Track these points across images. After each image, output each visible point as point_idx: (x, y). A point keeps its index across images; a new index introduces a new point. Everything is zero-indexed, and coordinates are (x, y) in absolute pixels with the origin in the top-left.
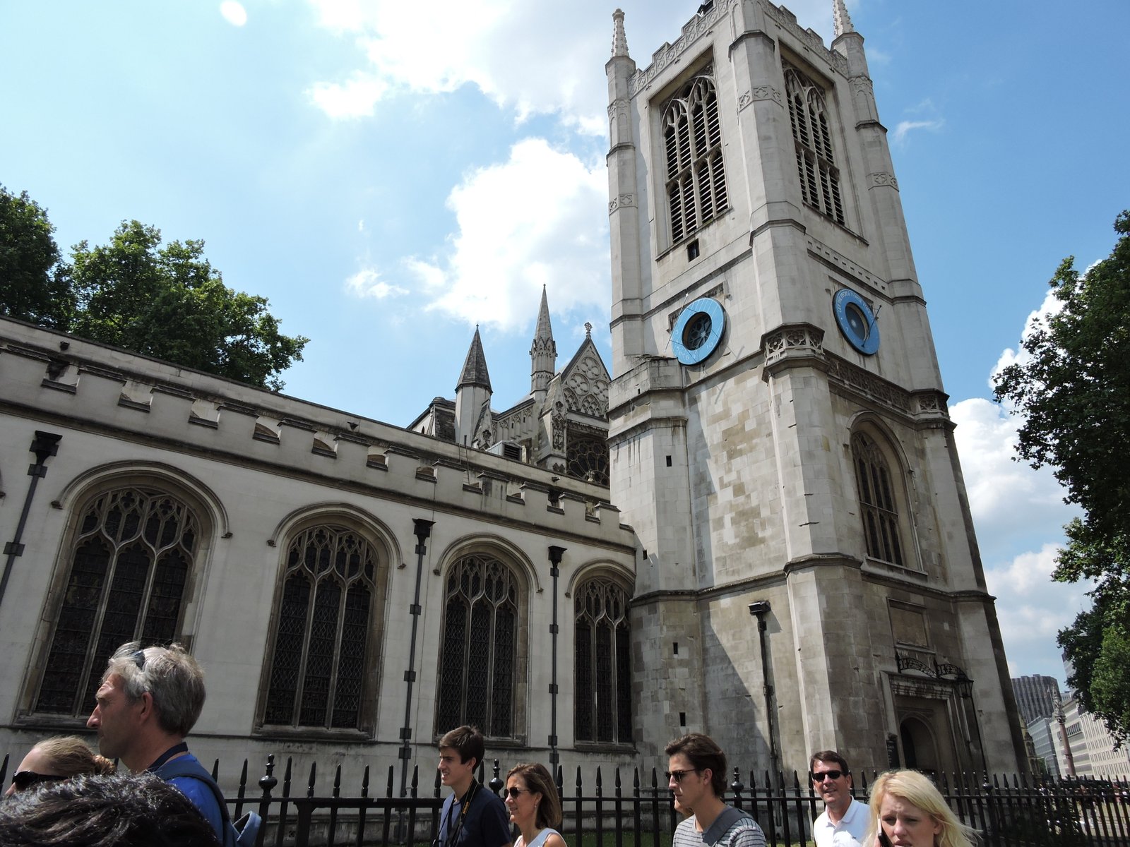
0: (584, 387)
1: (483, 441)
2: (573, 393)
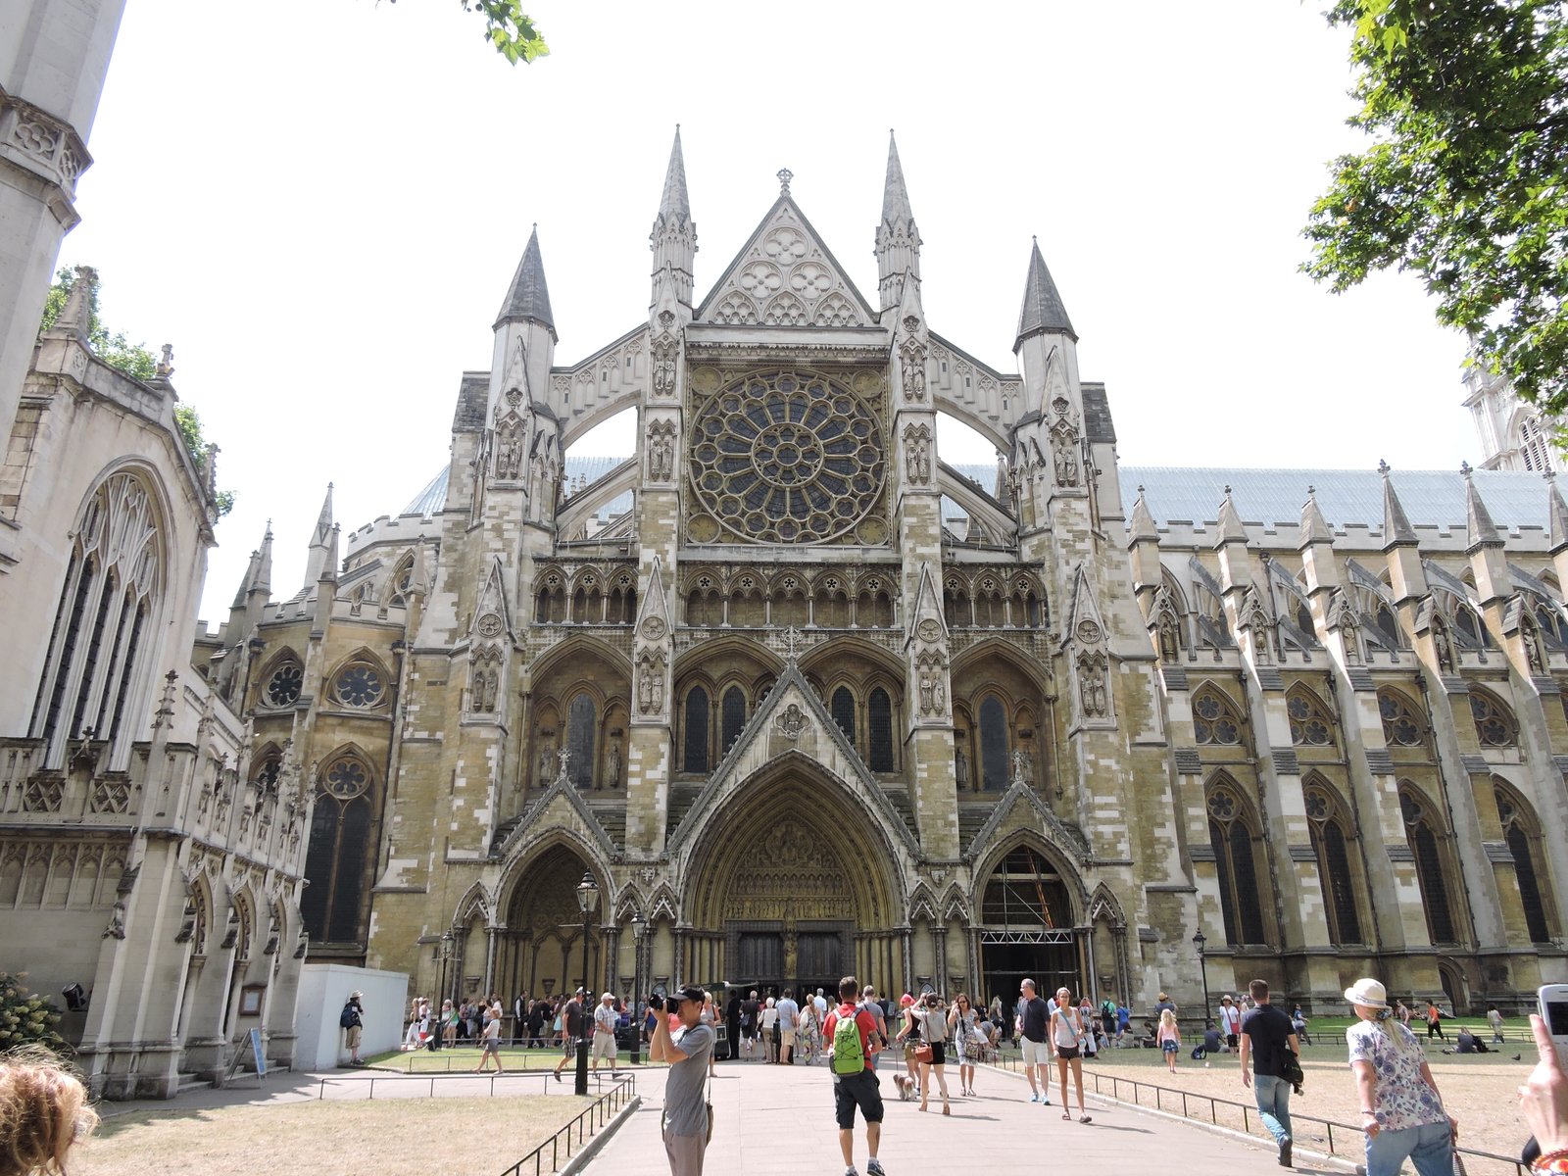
0: (774, 282)
1: (506, 409)
2: (747, 298)
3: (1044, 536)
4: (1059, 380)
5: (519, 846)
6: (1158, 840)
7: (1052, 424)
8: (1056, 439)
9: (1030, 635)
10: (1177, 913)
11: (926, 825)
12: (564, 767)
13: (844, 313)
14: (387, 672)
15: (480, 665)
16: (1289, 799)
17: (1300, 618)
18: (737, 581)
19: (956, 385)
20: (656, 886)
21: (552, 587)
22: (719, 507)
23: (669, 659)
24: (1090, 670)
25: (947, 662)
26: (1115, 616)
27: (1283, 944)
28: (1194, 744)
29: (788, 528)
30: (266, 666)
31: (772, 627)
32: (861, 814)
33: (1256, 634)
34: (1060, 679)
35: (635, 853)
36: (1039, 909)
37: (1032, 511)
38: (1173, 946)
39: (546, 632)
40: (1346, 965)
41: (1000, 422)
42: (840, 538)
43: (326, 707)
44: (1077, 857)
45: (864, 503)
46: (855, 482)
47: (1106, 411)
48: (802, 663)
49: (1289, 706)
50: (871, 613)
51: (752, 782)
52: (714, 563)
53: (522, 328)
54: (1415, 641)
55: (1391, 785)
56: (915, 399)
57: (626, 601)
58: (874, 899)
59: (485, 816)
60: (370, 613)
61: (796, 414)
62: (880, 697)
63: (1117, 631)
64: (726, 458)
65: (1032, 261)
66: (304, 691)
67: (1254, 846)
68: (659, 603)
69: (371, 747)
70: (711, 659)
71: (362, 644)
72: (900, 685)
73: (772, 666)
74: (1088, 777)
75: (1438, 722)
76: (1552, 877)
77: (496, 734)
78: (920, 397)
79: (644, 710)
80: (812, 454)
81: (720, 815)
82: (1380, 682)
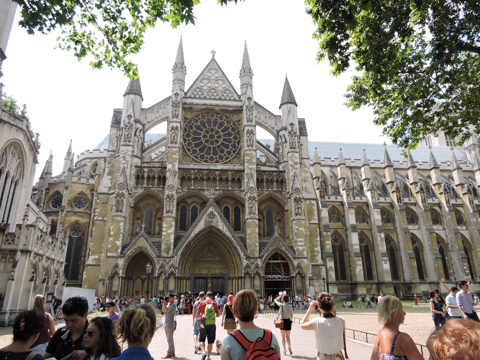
0: (209, 85)
1: (127, 121)
2: (201, 89)
3: (286, 163)
4: (291, 118)
5: (129, 252)
6: (315, 251)
7: (289, 131)
8: (290, 135)
9: (281, 192)
10: (320, 272)
11: (249, 246)
12: (143, 229)
13: (230, 95)
14: (89, 199)
15: (118, 198)
16: (354, 239)
17: (360, 187)
18: (196, 174)
19: (262, 118)
20: (170, 264)
21: (140, 175)
22: (191, 152)
23: (175, 197)
24: (298, 202)
25: (257, 199)
26: (305, 187)
27: (351, 280)
28: (328, 223)
29: (212, 159)
30: (51, 196)
31: (206, 188)
32: (231, 243)
33: (347, 191)
34: (289, 205)
35: (164, 254)
36: (281, 270)
37: (283, 156)
38: (319, 281)
39: (138, 188)
40: (369, 286)
41: (275, 129)
42: (227, 162)
43: (69, 209)
44: (292, 256)
45: (234, 152)
46: (232, 146)
47: (305, 127)
48: (214, 199)
49: (356, 212)
50: (236, 184)
51: (199, 234)
52: (189, 169)
53: (132, 96)
54: (391, 194)
55: (383, 235)
56: (250, 122)
57: (163, 180)
58: (234, 268)
59: (119, 243)
60: (84, 180)
61: (215, 125)
62: (237, 209)
63: (306, 191)
64: (194, 138)
65: (285, 82)
66: (63, 204)
67: (344, 252)
68: (172, 180)
69: (84, 221)
70: (188, 197)
71: (81, 190)
72: (243, 206)
73: (206, 200)
74: (295, 233)
75: (396, 218)
76: (426, 261)
77: (123, 219)
78: (251, 121)
79: (168, 212)
80: (219, 137)
81: (189, 243)
82: (381, 206)
